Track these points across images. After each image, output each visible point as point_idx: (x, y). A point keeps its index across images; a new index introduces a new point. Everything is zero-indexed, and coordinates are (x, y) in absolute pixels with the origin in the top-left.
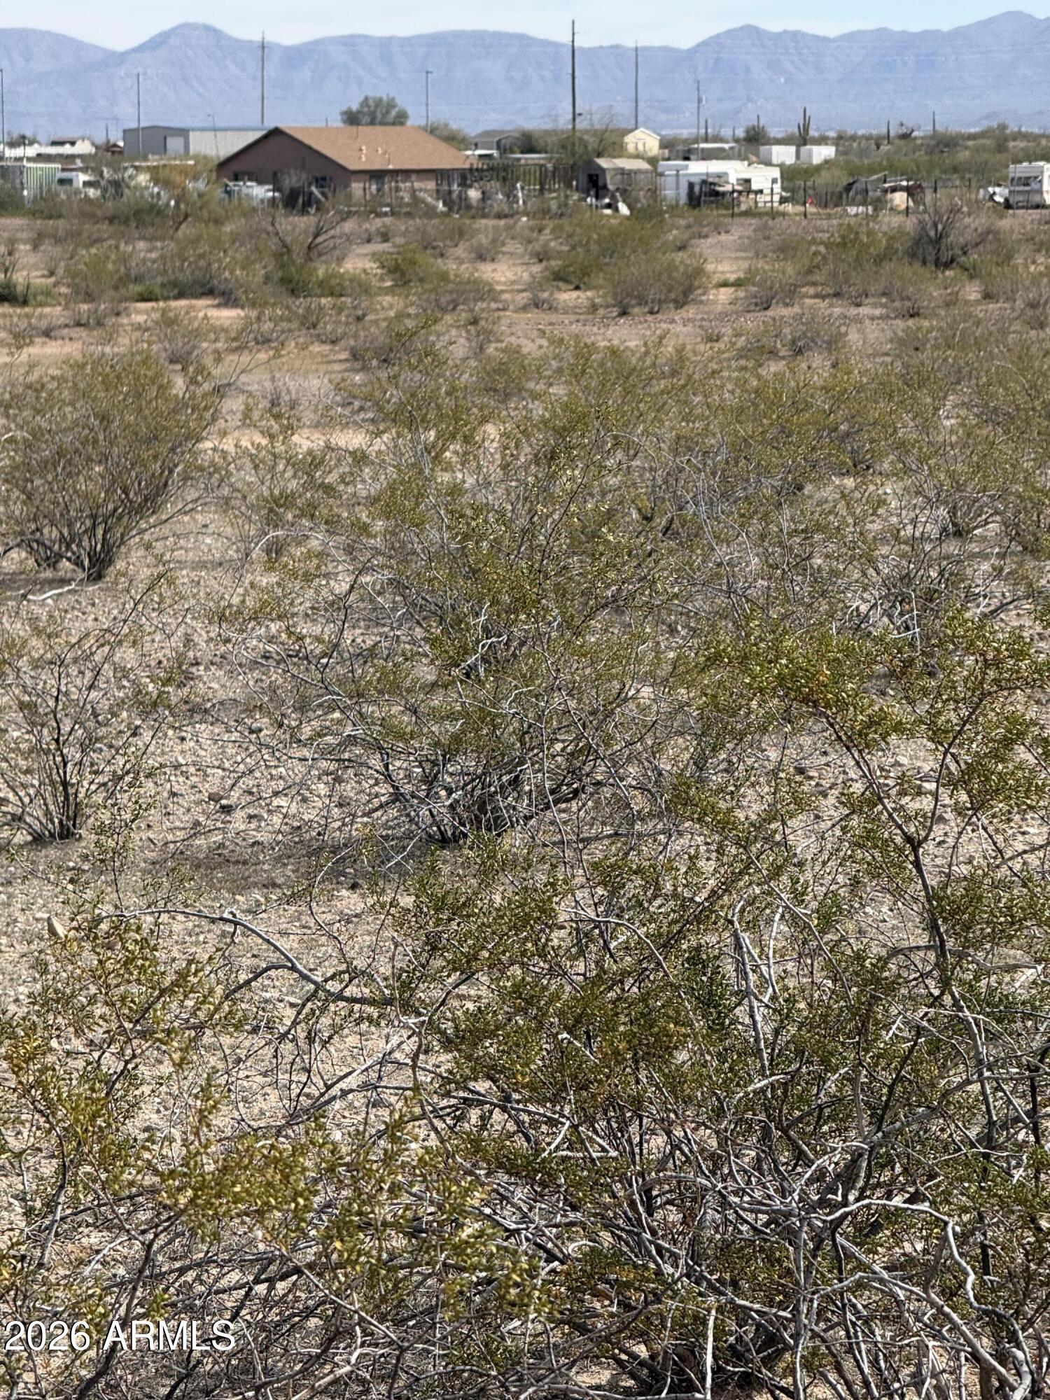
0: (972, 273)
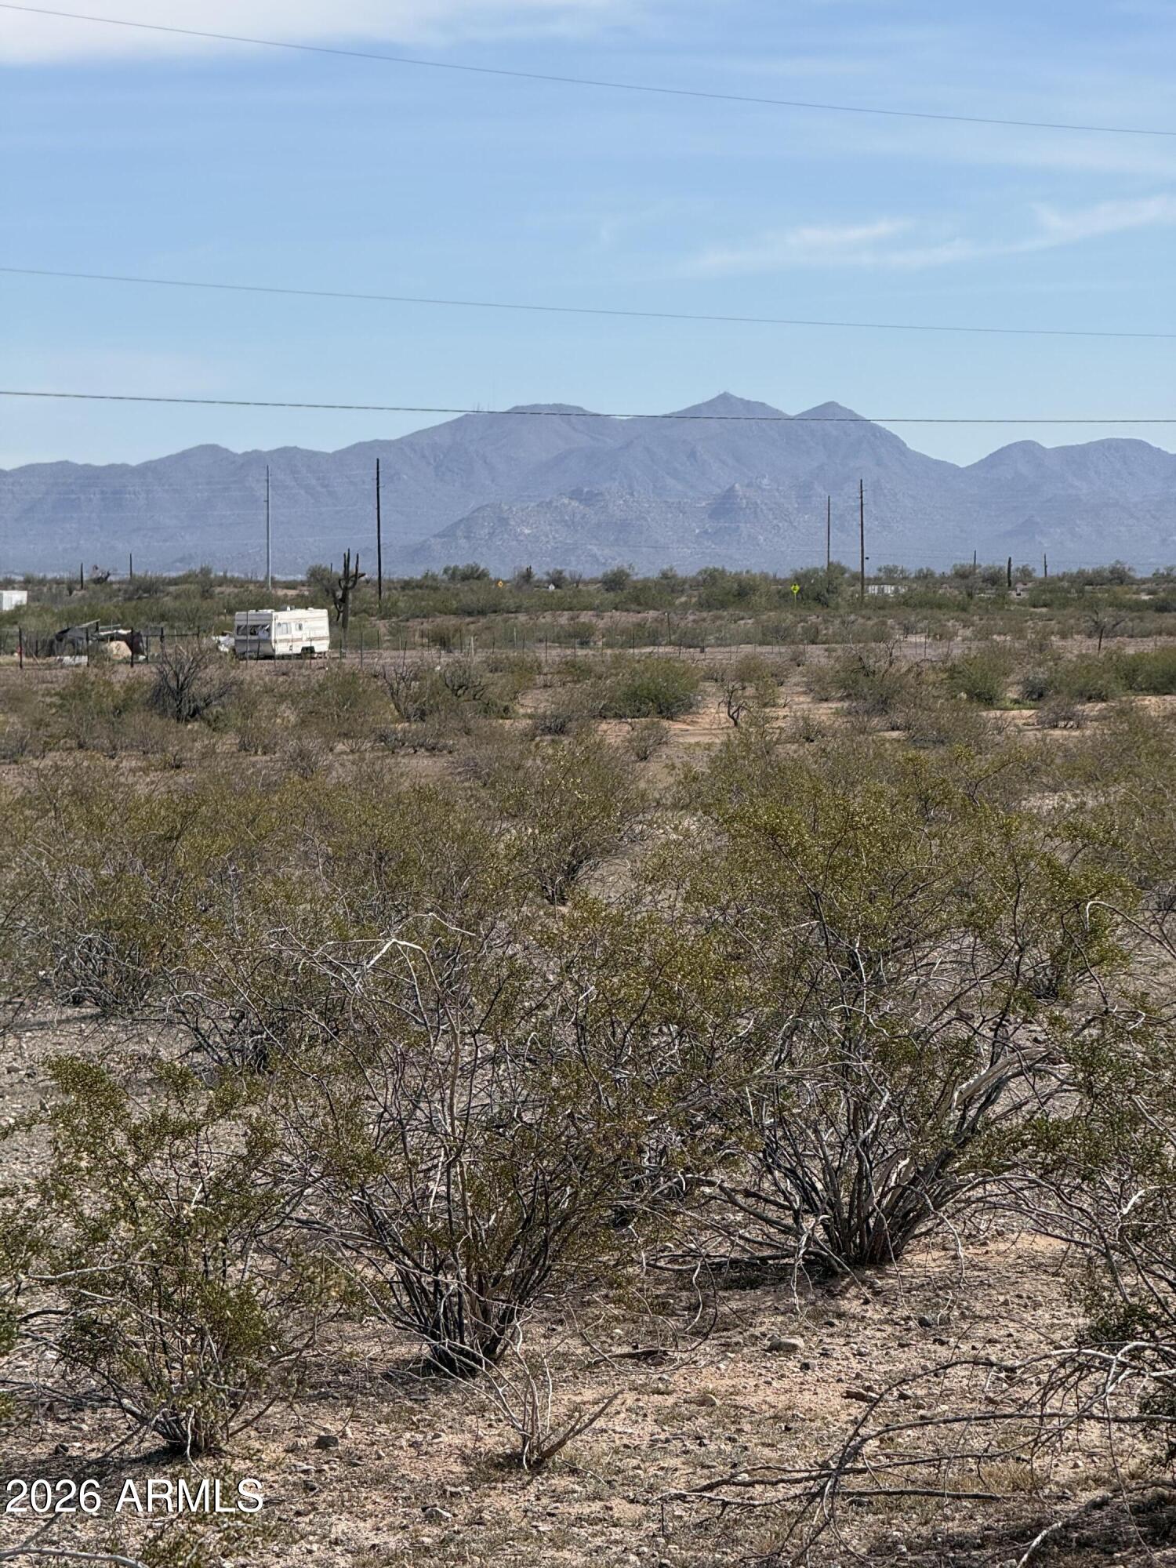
0: (215, 725)
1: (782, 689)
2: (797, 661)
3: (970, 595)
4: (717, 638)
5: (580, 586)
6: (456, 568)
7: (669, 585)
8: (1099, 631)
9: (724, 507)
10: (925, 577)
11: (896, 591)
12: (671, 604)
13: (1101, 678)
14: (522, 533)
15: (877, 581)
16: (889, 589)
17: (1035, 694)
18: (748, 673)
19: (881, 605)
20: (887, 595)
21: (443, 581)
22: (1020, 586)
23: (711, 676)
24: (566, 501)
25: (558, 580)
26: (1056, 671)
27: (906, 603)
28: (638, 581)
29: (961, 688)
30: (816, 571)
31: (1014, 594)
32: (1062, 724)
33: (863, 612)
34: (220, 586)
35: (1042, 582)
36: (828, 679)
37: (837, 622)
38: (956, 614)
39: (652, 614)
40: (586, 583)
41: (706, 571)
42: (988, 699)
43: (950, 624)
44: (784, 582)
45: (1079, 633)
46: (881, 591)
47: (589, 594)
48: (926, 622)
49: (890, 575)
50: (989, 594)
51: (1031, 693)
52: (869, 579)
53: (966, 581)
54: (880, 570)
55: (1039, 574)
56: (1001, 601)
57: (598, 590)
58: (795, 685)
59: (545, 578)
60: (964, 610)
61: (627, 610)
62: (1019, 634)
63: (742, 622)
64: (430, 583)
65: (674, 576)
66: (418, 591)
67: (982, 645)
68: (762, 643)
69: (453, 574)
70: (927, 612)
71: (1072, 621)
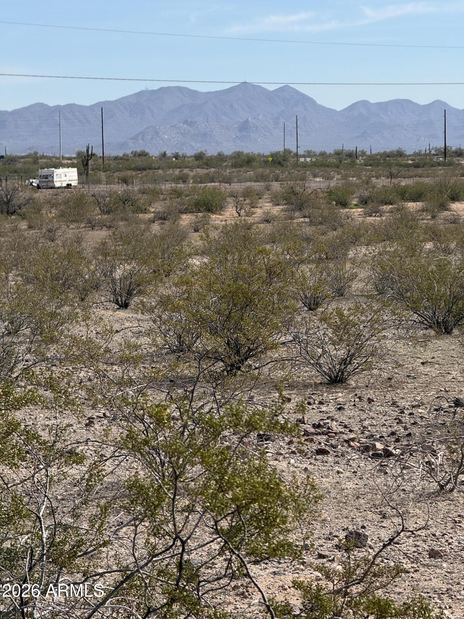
0: (23, 217)
1: (260, 200)
2: (268, 188)
3: (340, 162)
4: (238, 180)
5: (186, 159)
6: (136, 152)
7: (221, 158)
8: (391, 176)
9: (244, 127)
10: (323, 154)
11: (311, 160)
12: (221, 165)
13: (391, 195)
14: (164, 137)
15: (304, 156)
16: (308, 159)
17: (364, 202)
18: (247, 194)
19: (305, 166)
20: (308, 162)
21: (131, 157)
22: (361, 158)
23: (232, 195)
24: (182, 125)
25: (176, 156)
26: (373, 193)
27: (315, 165)
28: (209, 157)
29: (333, 200)
30: (279, 152)
31: (358, 161)
32: (374, 215)
33: (297, 169)
34: (41, 159)
35: (369, 156)
36: (279, 196)
37: (287, 173)
38: (334, 169)
39: (213, 170)
40: (188, 157)
41: (235, 152)
42: (344, 204)
43: (332, 173)
44: (267, 157)
45: (384, 176)
46: (305, 160)
47: (189, 162)
48: (322, 173)
49: (309, 154)
50: (349, 161)
51: (362, 201)
52: (301, 155)
53: (339, 156)
54: (305, 152)
55: (368, 153)
56: (353, 164)
57: (193, 160)
58: (266, 199)
59: (172, 155)
60: (338, 167)
61: (203, 168)
62: (359, 177)
63: (248, 173)
64: (125, 157)
65: (223, 154)
66: (120, 161)
67: (343, 181)
68: (255, 181)
69: (135, 154)
70: (323, 169)
71: (381, 172)
